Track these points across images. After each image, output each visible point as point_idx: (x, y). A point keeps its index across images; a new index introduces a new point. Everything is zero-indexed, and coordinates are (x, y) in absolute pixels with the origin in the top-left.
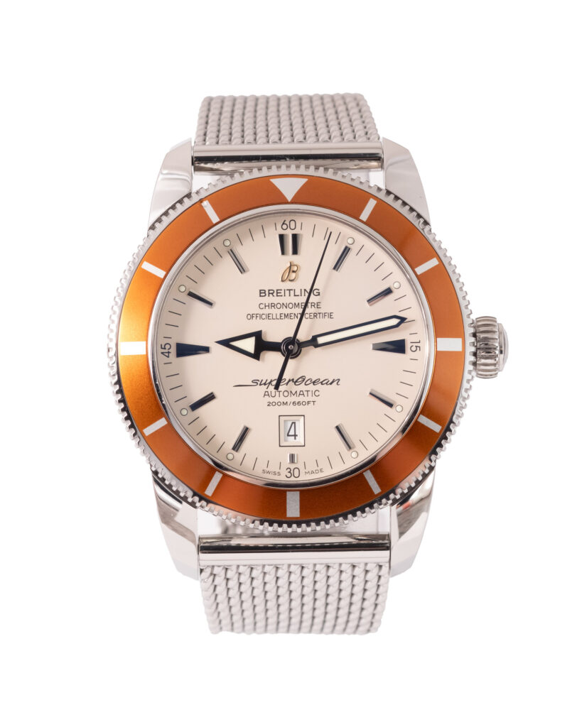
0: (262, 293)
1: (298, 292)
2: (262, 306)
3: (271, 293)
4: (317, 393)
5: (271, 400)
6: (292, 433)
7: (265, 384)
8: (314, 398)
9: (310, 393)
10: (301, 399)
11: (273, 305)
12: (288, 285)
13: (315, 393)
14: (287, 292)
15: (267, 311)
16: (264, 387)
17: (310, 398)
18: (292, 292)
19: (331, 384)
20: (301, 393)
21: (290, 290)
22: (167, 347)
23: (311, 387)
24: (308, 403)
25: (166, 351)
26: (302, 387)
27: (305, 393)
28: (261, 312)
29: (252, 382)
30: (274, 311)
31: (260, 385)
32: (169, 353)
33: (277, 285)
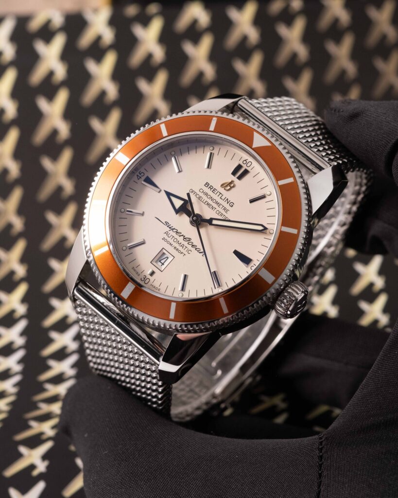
0: (207, 184)
1: (223, 198)
2: (201, 191)
3: (211, 188)
4: (190, 252)
5: (166, 237)
6: (162, 261)
7: (170, 228)
8: (186, 253)
9: (186, 249)
10: (180, 248)
11: (206, 194)
12: (222, 190)
13: (189, 251)
14: (218, 193)
15: (201, 195)
16: (168, 229)
17: (184, 252)
18: (221, 195)
19: (200, 253)
20: (182, 246)
21: (220, 193)
22: (142, 174)
23: (190, 247)
24: (182, 253)
25: (140, 176)
26: (186, 243)
27: (184, 247)
28: (198, 193)
29: (165, 222)
30: (205, 198)
31: (168, 226)
32: (140, 177)
33: (217, 186)
